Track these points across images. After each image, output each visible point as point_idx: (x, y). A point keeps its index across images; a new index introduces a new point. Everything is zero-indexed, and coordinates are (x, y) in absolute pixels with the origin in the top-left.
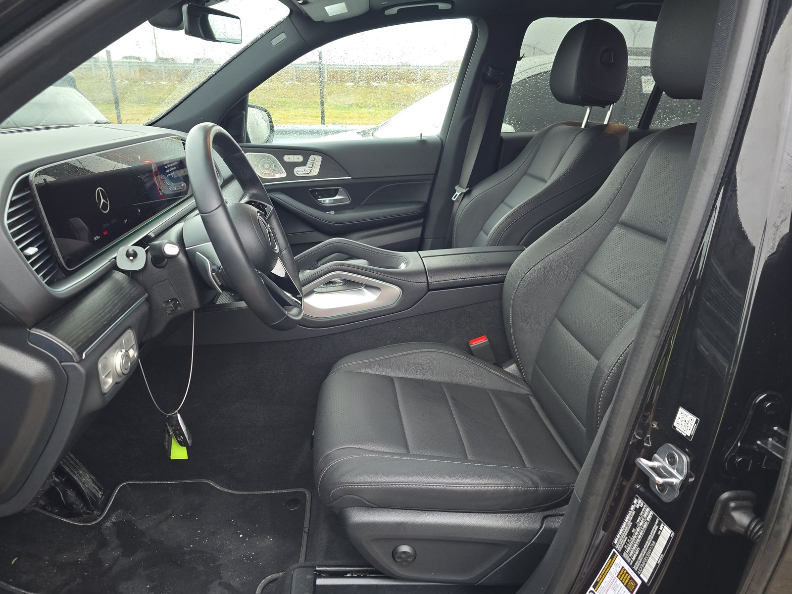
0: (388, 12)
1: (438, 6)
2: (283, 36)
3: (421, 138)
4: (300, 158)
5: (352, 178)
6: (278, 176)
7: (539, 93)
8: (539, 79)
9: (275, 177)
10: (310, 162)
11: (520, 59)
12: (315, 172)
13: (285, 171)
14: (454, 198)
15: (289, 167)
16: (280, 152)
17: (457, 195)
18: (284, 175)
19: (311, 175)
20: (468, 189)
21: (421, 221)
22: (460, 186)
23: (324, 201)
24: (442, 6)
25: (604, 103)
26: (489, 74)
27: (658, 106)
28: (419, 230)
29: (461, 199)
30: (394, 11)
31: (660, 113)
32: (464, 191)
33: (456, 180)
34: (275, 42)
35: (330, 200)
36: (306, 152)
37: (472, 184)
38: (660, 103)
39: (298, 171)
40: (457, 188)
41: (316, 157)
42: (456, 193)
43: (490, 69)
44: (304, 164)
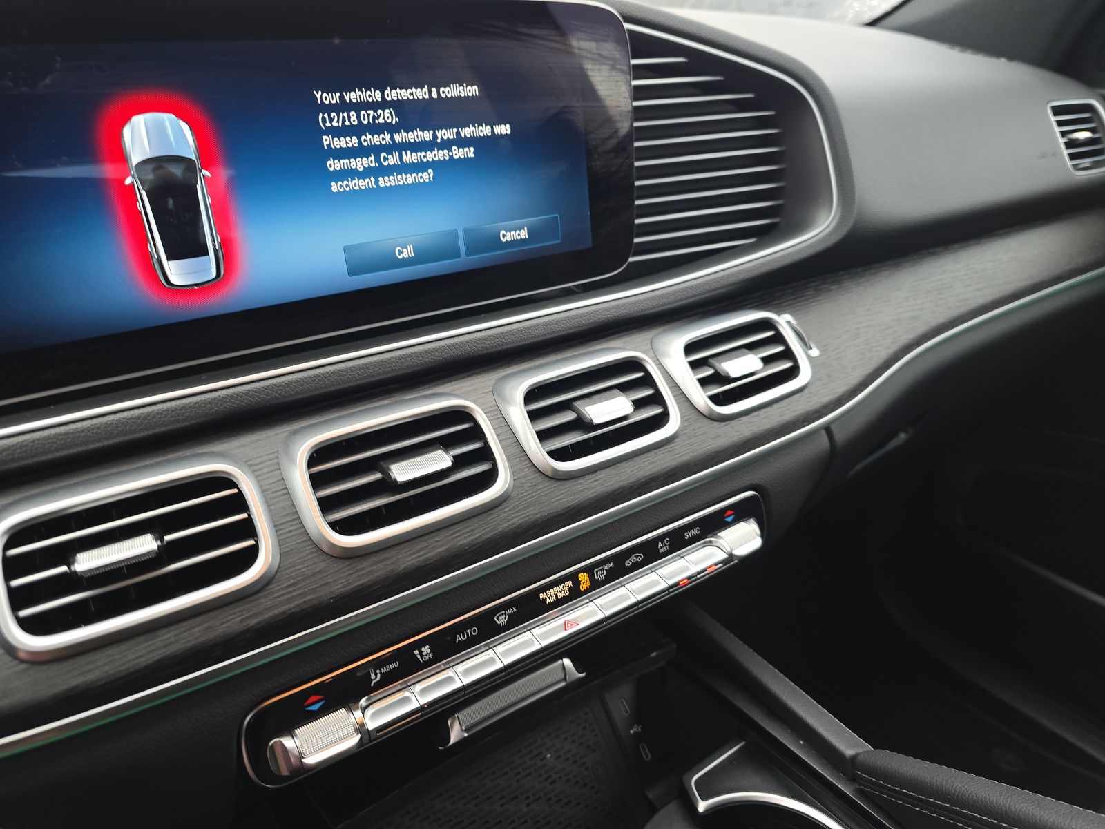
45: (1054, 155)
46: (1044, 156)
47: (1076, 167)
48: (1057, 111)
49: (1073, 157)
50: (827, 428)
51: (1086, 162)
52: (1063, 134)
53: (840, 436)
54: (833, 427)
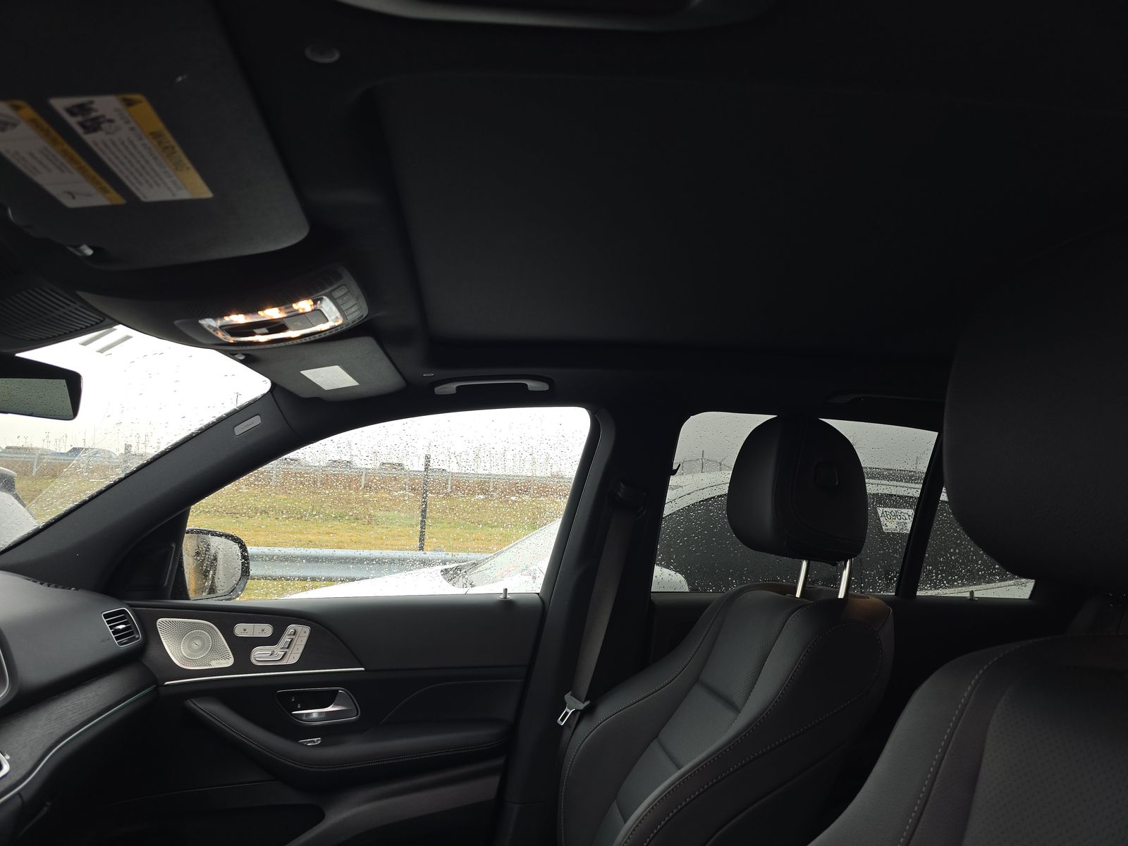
0: (439, 390)
1: (526, 385)
2: (256, 421)
3: (506, 598)
4: (265, 630)
5: (365, 670)
6: (215, 664)
7: (714, 528)
8: (710, 505)
9: (211, 667)
10: (286, 639)
11: (674, 472)
12: (293, 658)
13: (232, 656)
14: (562, 720)
15: (242, 648)
16: (225, 618)
17: (567, 713)
18: (228, 662)
19: (284, 662)
20: (587, 703)
21: (500, 762)
22: (574, 695)
23: (308, 715)
24: (532, 385)
25: (836, 559)
26: (620, 494)
27: (926, 560)
28: (495, 781)
29: (575, 722)
30: (451, 388)
31: (931, 572)
32: (581, 706)
33: (566, 682)
34: (239, 430)
35: (320, 713)
36: (280, 618)
37: (596, 696)
38: (927, 555)
39: (260, 655)
40: (568, 697)
41: (299, 628)
42: (567, 709)
43: (622, 485)
44: (272, 641)
45: (108, 639)
46: (103, 641)
47: (121, 644)
48: (106, 617)
49: (117, 638)
50: (18, 793)
51: (124, 640)
52: (111, 627)
53: (26, 796)
54: (22, 793)
